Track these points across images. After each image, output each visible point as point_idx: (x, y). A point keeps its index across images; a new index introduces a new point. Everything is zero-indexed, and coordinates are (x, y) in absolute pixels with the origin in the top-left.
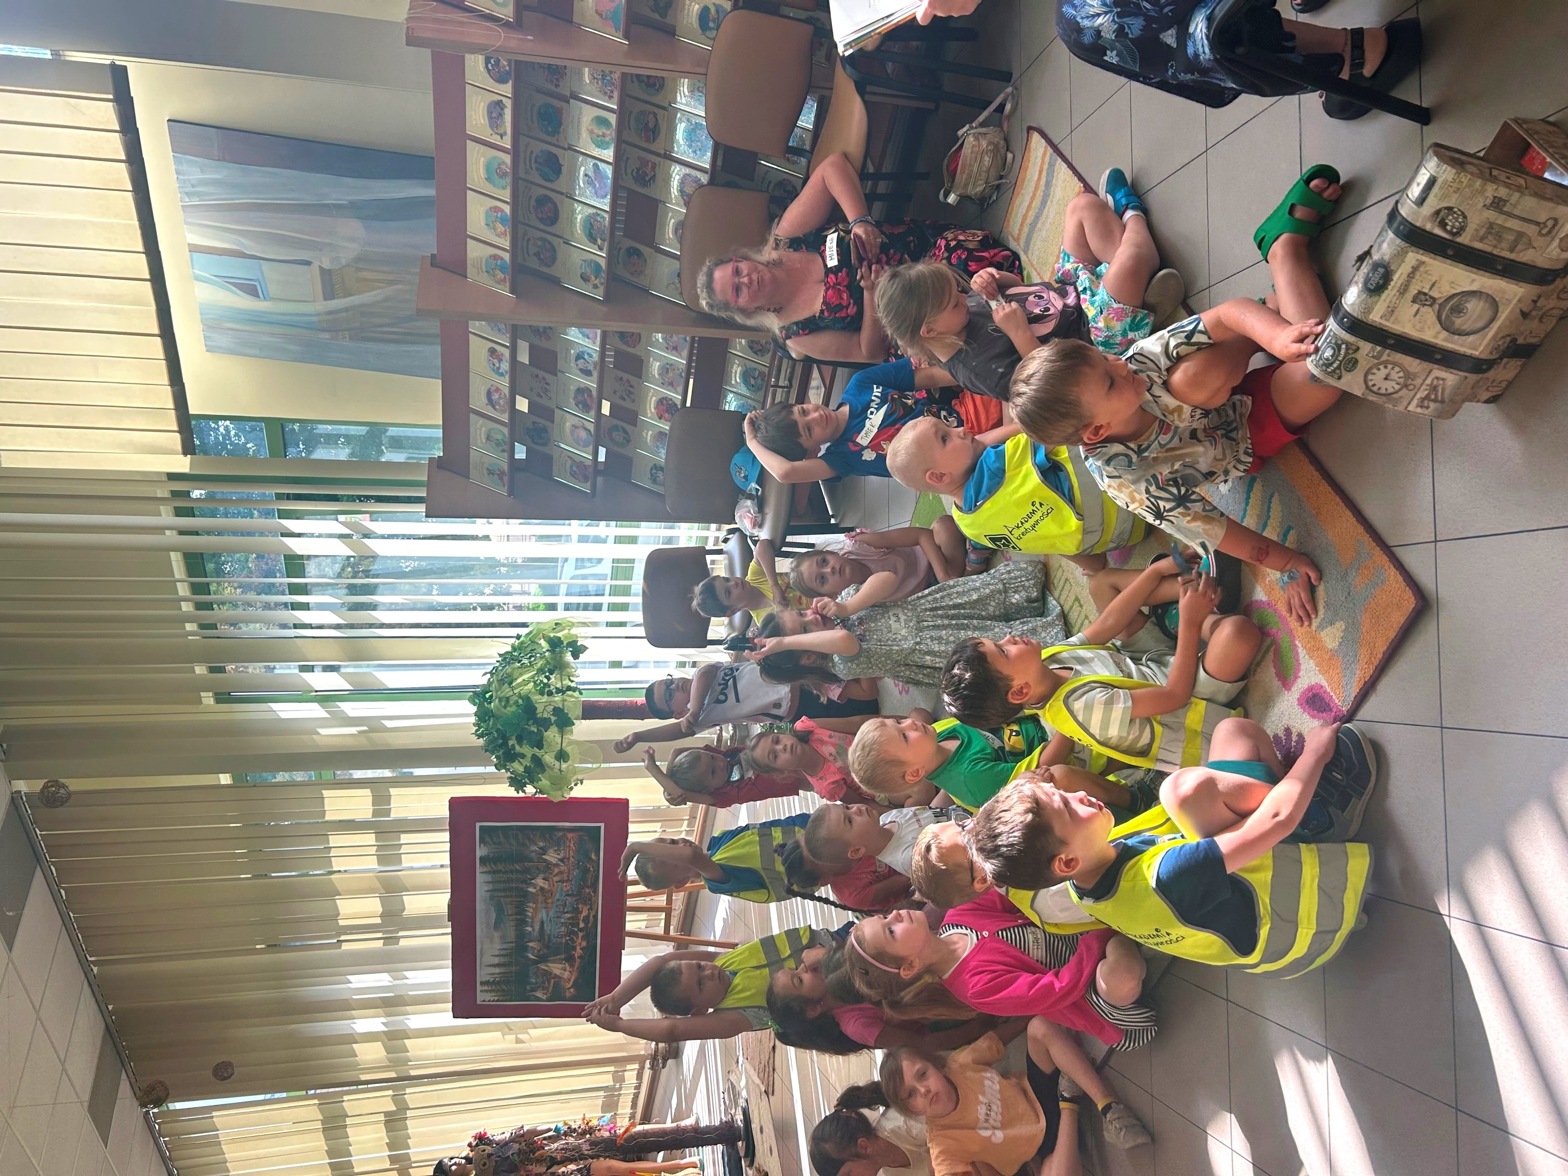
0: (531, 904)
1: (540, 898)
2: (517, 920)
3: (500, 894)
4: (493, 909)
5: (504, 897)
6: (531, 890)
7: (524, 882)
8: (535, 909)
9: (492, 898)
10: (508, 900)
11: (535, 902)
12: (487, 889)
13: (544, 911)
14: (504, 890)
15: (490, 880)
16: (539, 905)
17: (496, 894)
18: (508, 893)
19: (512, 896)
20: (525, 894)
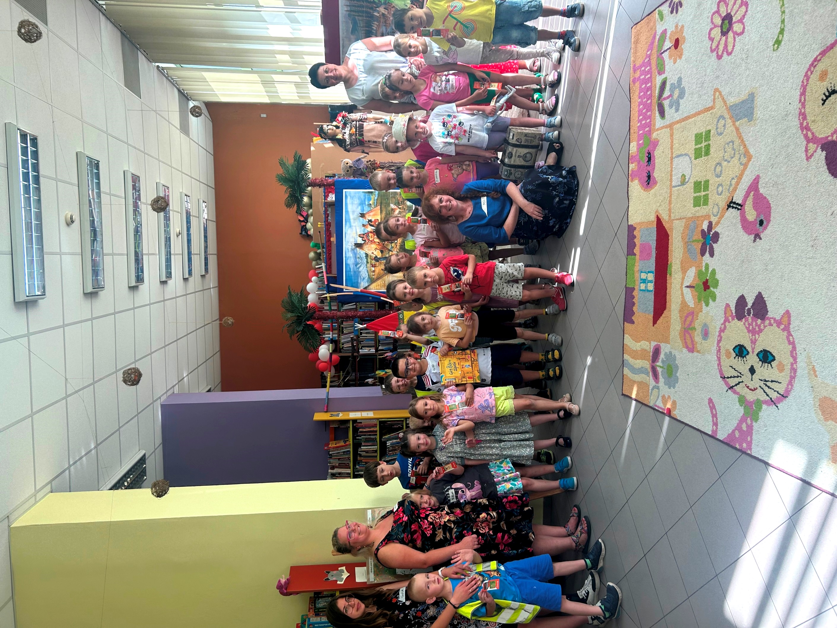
0: (376, 23)
1: (382, 20)
2: (366, 30)
3: (355, 14)
4: (350, 22)
5: (358, 16)
6: (376, 14)
7: (371, 8)
8: (379, 26)
9: (349, 15)
10: (360, 18)
11: (379, 22)
12: (346, 9)
13: (384, 28)
14: (358, 12)
15: (348, 4)
16: (381, 24)
17: (353, 13)
18: (360, 14)
19: (363, 16)
20: (372, 16)
